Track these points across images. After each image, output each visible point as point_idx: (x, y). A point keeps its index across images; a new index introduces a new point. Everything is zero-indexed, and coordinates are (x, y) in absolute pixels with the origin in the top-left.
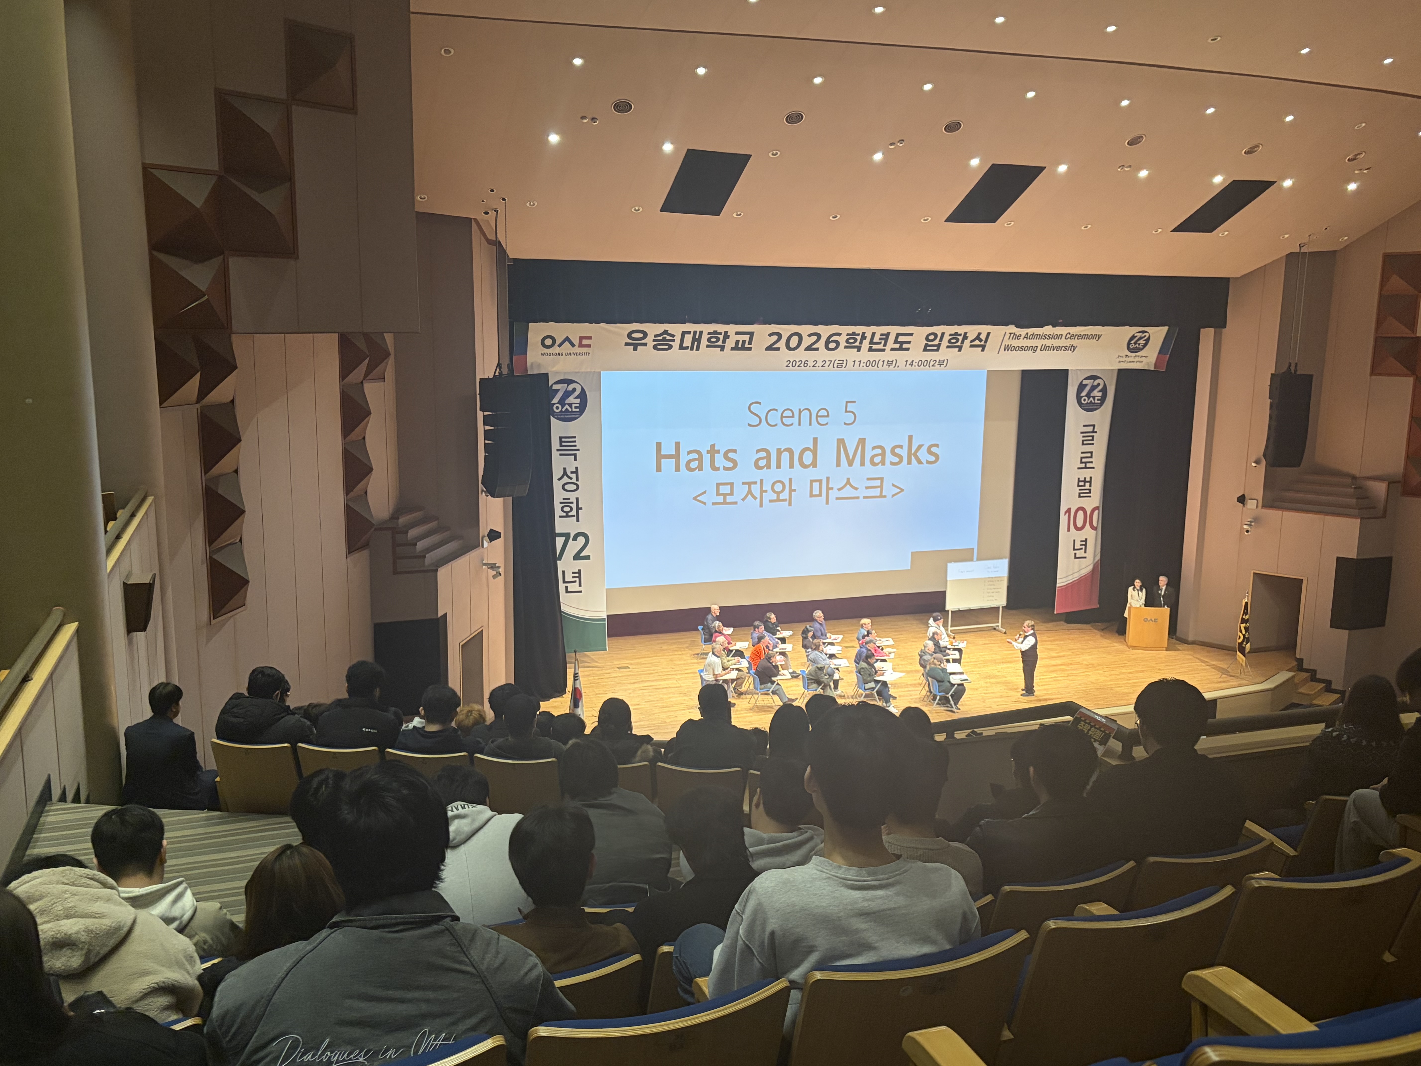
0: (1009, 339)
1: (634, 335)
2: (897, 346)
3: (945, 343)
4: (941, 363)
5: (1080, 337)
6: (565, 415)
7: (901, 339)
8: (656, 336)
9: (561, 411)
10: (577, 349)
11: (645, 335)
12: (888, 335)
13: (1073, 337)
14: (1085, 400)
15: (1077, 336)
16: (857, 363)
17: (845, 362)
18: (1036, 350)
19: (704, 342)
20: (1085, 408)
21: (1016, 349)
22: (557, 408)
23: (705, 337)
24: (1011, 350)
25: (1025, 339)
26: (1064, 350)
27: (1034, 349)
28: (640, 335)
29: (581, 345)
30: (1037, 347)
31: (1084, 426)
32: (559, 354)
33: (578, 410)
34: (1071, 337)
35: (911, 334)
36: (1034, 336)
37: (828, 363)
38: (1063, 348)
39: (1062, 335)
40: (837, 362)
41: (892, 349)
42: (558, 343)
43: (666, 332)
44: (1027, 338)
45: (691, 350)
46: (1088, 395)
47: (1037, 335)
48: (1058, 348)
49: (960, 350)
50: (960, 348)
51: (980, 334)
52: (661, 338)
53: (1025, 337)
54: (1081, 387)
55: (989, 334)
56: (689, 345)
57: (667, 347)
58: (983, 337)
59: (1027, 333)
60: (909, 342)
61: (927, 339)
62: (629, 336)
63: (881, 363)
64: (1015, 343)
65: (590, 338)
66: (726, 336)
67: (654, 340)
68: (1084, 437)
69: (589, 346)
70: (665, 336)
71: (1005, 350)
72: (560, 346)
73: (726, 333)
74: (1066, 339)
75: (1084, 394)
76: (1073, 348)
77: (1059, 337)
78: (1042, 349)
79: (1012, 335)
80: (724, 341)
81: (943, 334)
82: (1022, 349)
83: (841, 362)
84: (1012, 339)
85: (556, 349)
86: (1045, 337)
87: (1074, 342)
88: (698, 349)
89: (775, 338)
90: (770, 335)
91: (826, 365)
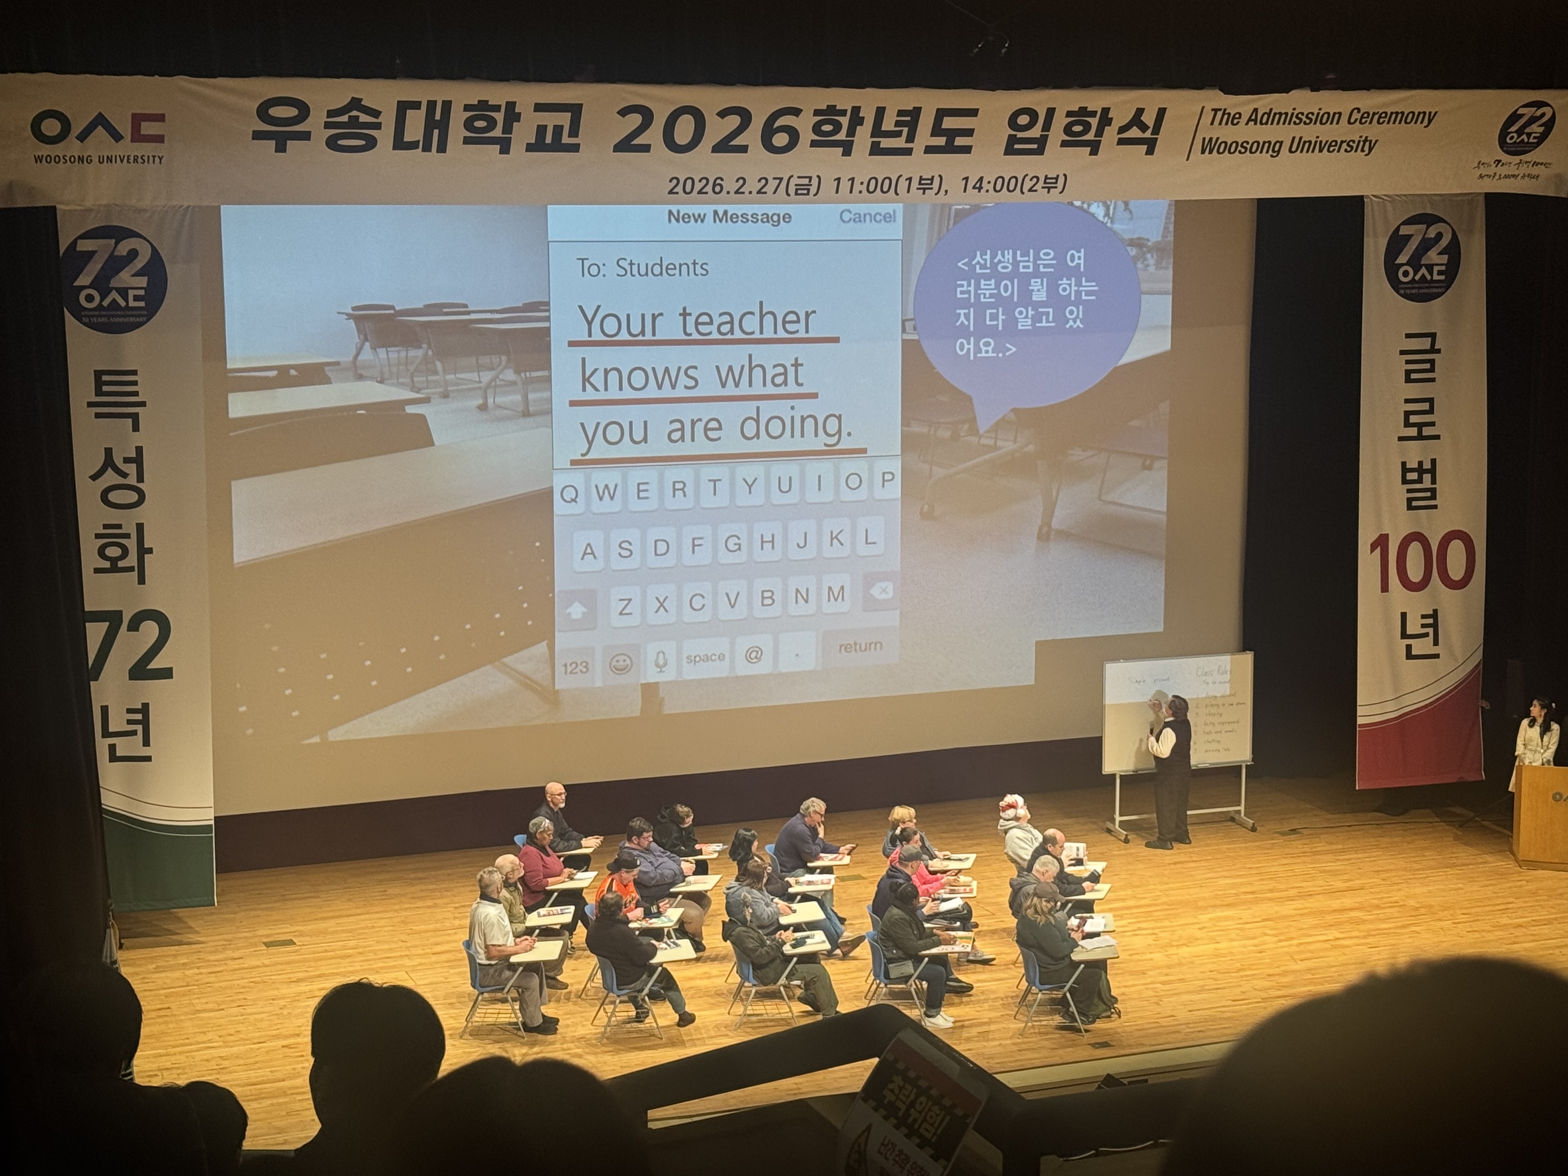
0: (1212, 124)
1: (276, 112)
2: (941, 141)
3: (1057, 134)
4: (1050, 183)
5: (1383, 117)
6: (108, 317)
7: (949, 123)
8: (331, 113)
9: (100, 307)
10: (127, 147)
11: (304, 111)
12: (916, 113)
13: (1366, 117)
14: (1406, 274)
15: (1377, 116)
16: (845, 185)
17: (815, 181)
18: (1279, 151)
19: (457, 130)
20: (1408, 291)
21: (1228, 148)
22: (90, 298)
23: (458, 117)
24: (1218, 152)
25: (1252, 123)
26: (1346, 151)
27: (1274, 148)
28: (292, 112)
29: (138, 137)
30: (1281, 143)
31: (1408, 336)
32: (81, 159)
33: (142, 304)
34: (1362, 117)
35: (973, 113)
36: (1272, 117)
37: (773, 184)
38: (1344, 146)
39: (1340, 114)
40: (793, 182)
41: (929, 150)
42: (76, 130)
43: (356, 104)
44: (1255, 121)
45: (424, 150)
46: (1415, 262)
47: (1281, 114)
48: (1332, 146)
49: (1094, 152)
50: (1095, 148)
51: (1140, 111)
52: (344, 118)
53: (1250, 120)
54: (1396, 243)
55: (1162, 112)
56: (420, 137)
57: (363, 142)
58: (1149, 119)
59: (1256, 110)
60: (969, 133)
61: (1013, 122)
62: (263, 112)
63: (903, 185)
64: (1228, 134)
65: (160, 118)
66: (512, 115)
67: (328, 125)
68: (1408, 362)
69: (159, 139)
70: (354, 113)
71: (1203, 152)
72: (82, 137)
73: (511, 105)
74: (1349, 123)
75: (1402, 259)
76: (1368, 145)
77: (1333, 118)
78: (1293, 149)
79: (1220, 114)
80: (507, 129)
81: (1051, 112)
82: (1244, 147)
83: (806, 181)
84: (1220, 124)
85: (72, 147)
86: (1297, 118)
87: (1372, 131)
88: (442, 149)
89: (636, 120)
90: (624, 112)
91: (770, 188)
